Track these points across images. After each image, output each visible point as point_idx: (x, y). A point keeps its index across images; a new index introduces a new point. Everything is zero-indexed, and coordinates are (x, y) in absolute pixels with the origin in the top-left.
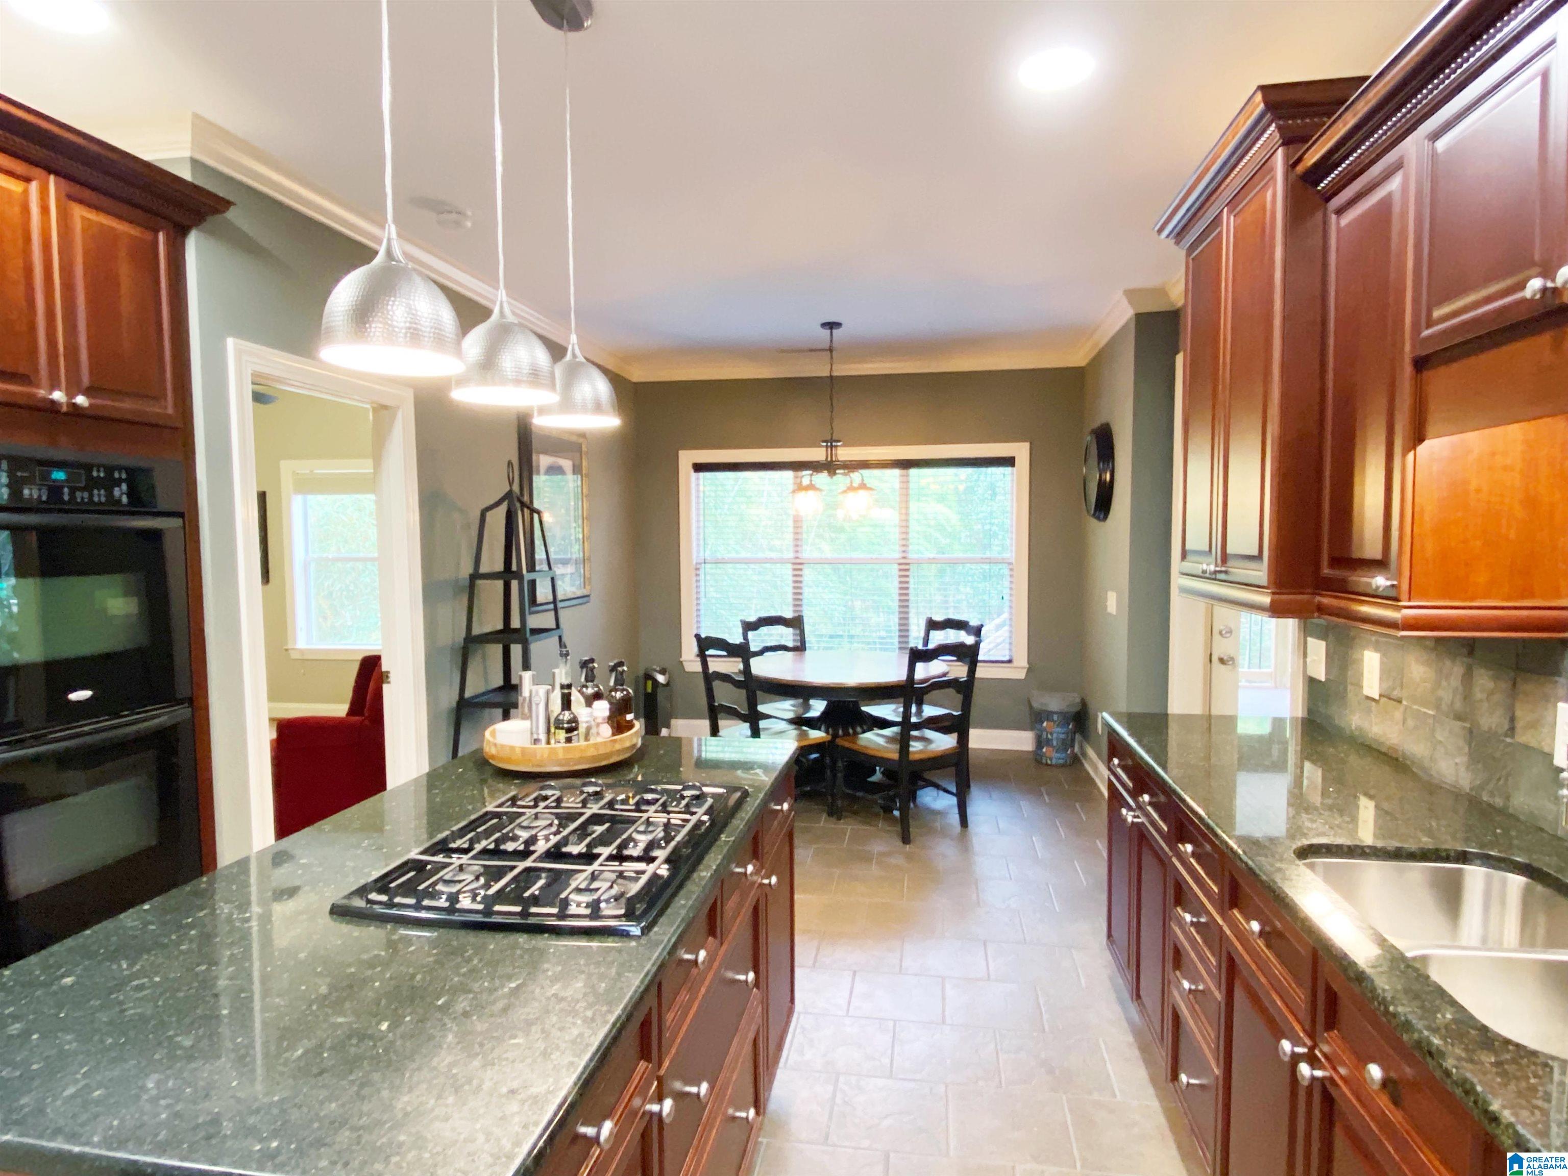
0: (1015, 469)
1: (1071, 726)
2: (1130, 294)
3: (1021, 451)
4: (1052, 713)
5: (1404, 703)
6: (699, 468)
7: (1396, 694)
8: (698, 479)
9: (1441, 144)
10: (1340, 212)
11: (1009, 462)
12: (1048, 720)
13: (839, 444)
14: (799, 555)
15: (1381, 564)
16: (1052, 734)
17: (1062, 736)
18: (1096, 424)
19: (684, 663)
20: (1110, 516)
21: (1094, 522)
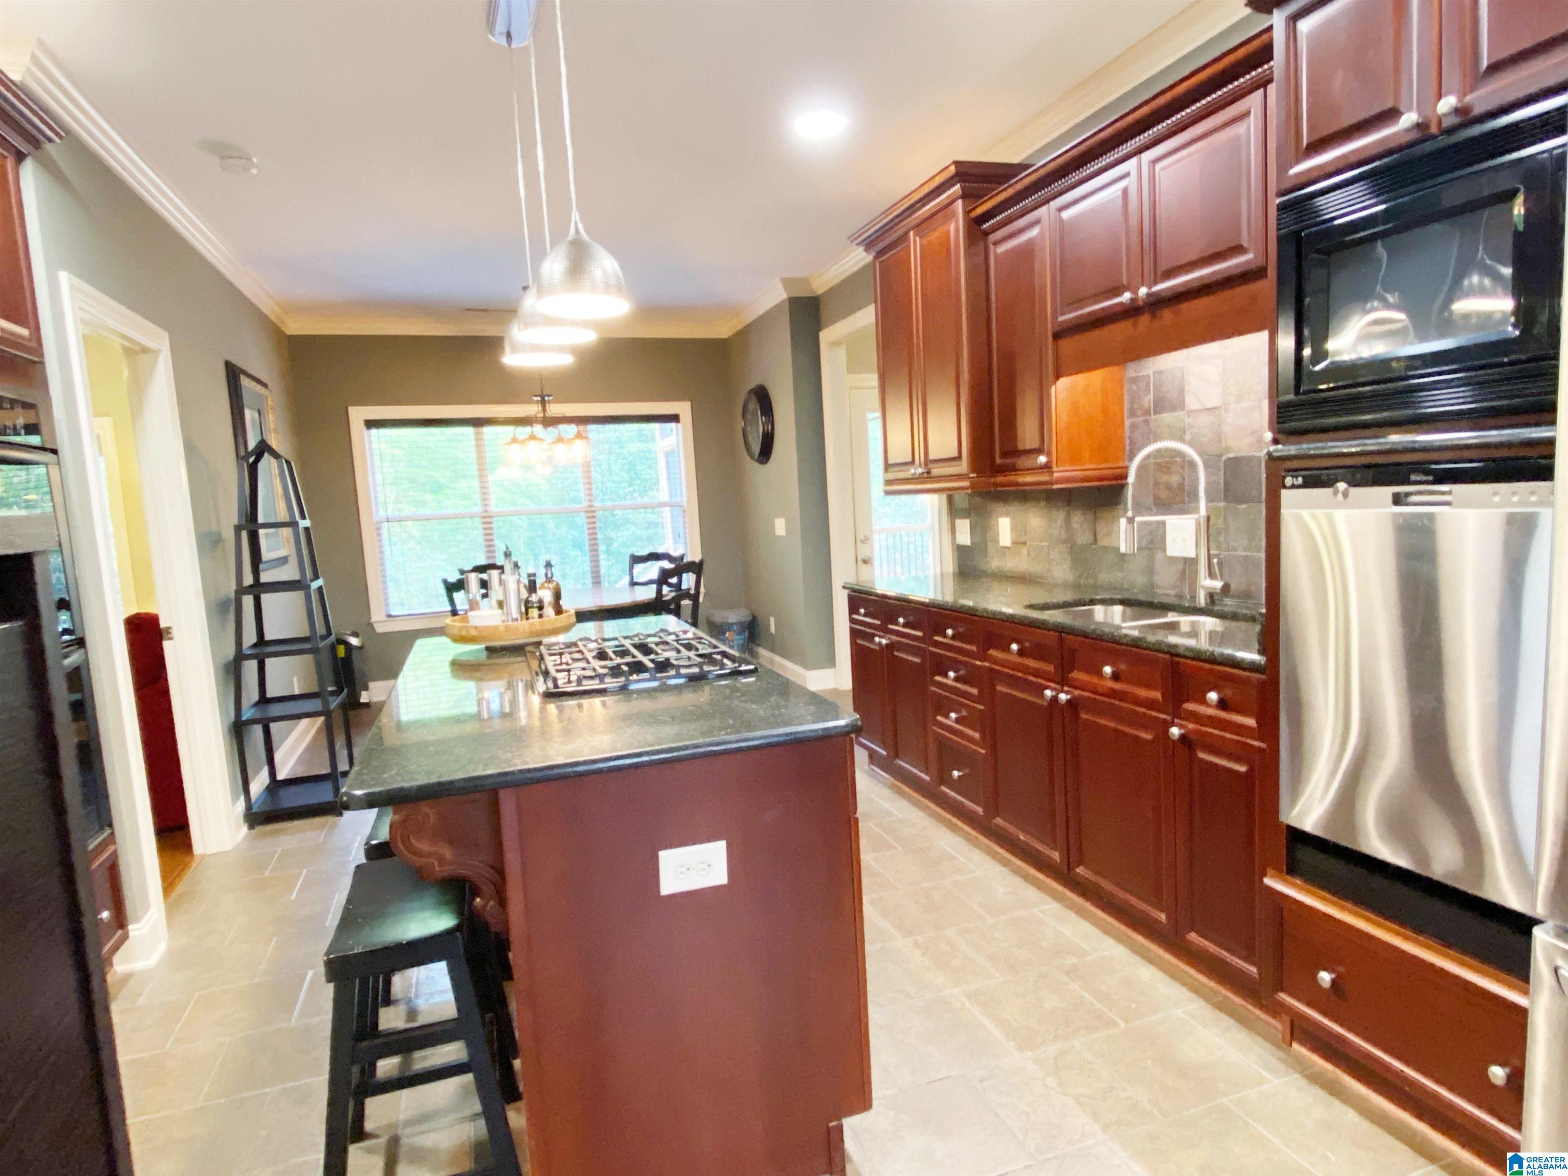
0: (679, 425)
1: (746, 634)
2: (787, 283)
3: (683, 409)
4: (733, 624)
5: (1028, 543)
6: (370, 424)
7: (1022, 539)
8: (369, 436)
9: (1065, 215)
10: (997, 243)
11: (675, 418)
12: (729, 631)
13: (551, 398)
14: (488, 509)
15: (1039, 451)
16: (733, 642)
17: (741, 642)
18: (752, 385)
19: (375, 625)
20: (771, 459)
21: (757, 465)
